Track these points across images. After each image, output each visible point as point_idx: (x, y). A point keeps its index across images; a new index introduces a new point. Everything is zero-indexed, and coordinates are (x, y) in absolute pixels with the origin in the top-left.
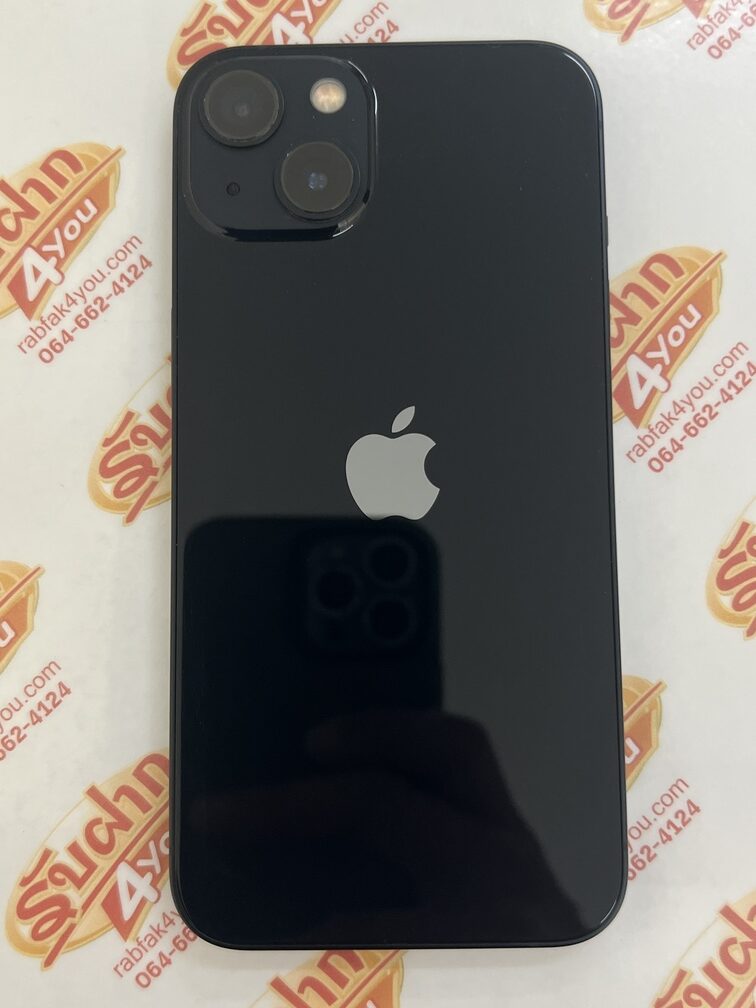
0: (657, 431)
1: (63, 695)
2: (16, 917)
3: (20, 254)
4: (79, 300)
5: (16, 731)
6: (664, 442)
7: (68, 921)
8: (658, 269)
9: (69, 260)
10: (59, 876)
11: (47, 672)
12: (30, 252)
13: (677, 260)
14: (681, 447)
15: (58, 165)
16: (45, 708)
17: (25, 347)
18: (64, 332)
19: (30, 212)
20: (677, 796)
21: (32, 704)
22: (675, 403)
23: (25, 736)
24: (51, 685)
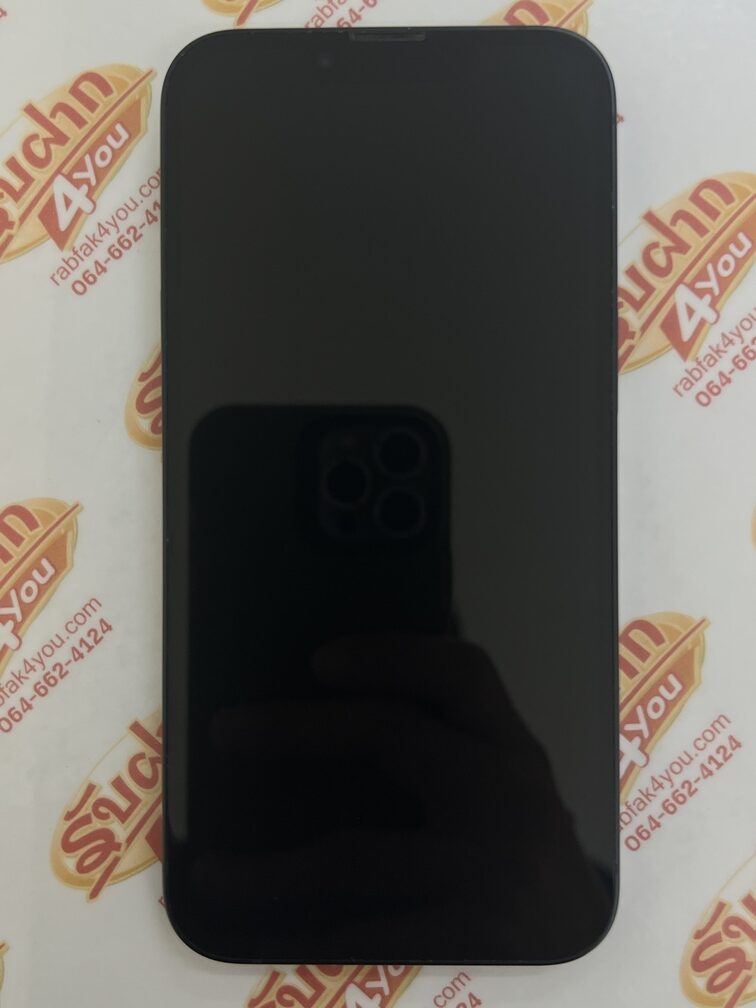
0: (705, 364)
1: (104, 632)
2: (62, 851)
3: (50, 182)
4: (112, 230)
5: (58, 668)
6: (712, 375)
7: (113, 854)
8: (708, 195)
9: (100, 188)
10: (103, 810)
11: (88, 609)
12: (60, 179)
13: (728, 187)
14: (729, 381)
15: (87, 88)
16: (87, 645)
17: (57, 278)
18: (97, 263)
19: (60, 138)
20: (719, 732)
21: (74, 641)
22: (724, 335)
23: (67, 672)
24: (93, 622)
